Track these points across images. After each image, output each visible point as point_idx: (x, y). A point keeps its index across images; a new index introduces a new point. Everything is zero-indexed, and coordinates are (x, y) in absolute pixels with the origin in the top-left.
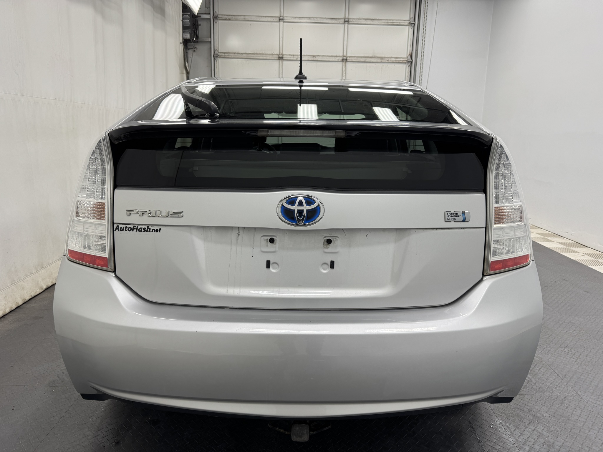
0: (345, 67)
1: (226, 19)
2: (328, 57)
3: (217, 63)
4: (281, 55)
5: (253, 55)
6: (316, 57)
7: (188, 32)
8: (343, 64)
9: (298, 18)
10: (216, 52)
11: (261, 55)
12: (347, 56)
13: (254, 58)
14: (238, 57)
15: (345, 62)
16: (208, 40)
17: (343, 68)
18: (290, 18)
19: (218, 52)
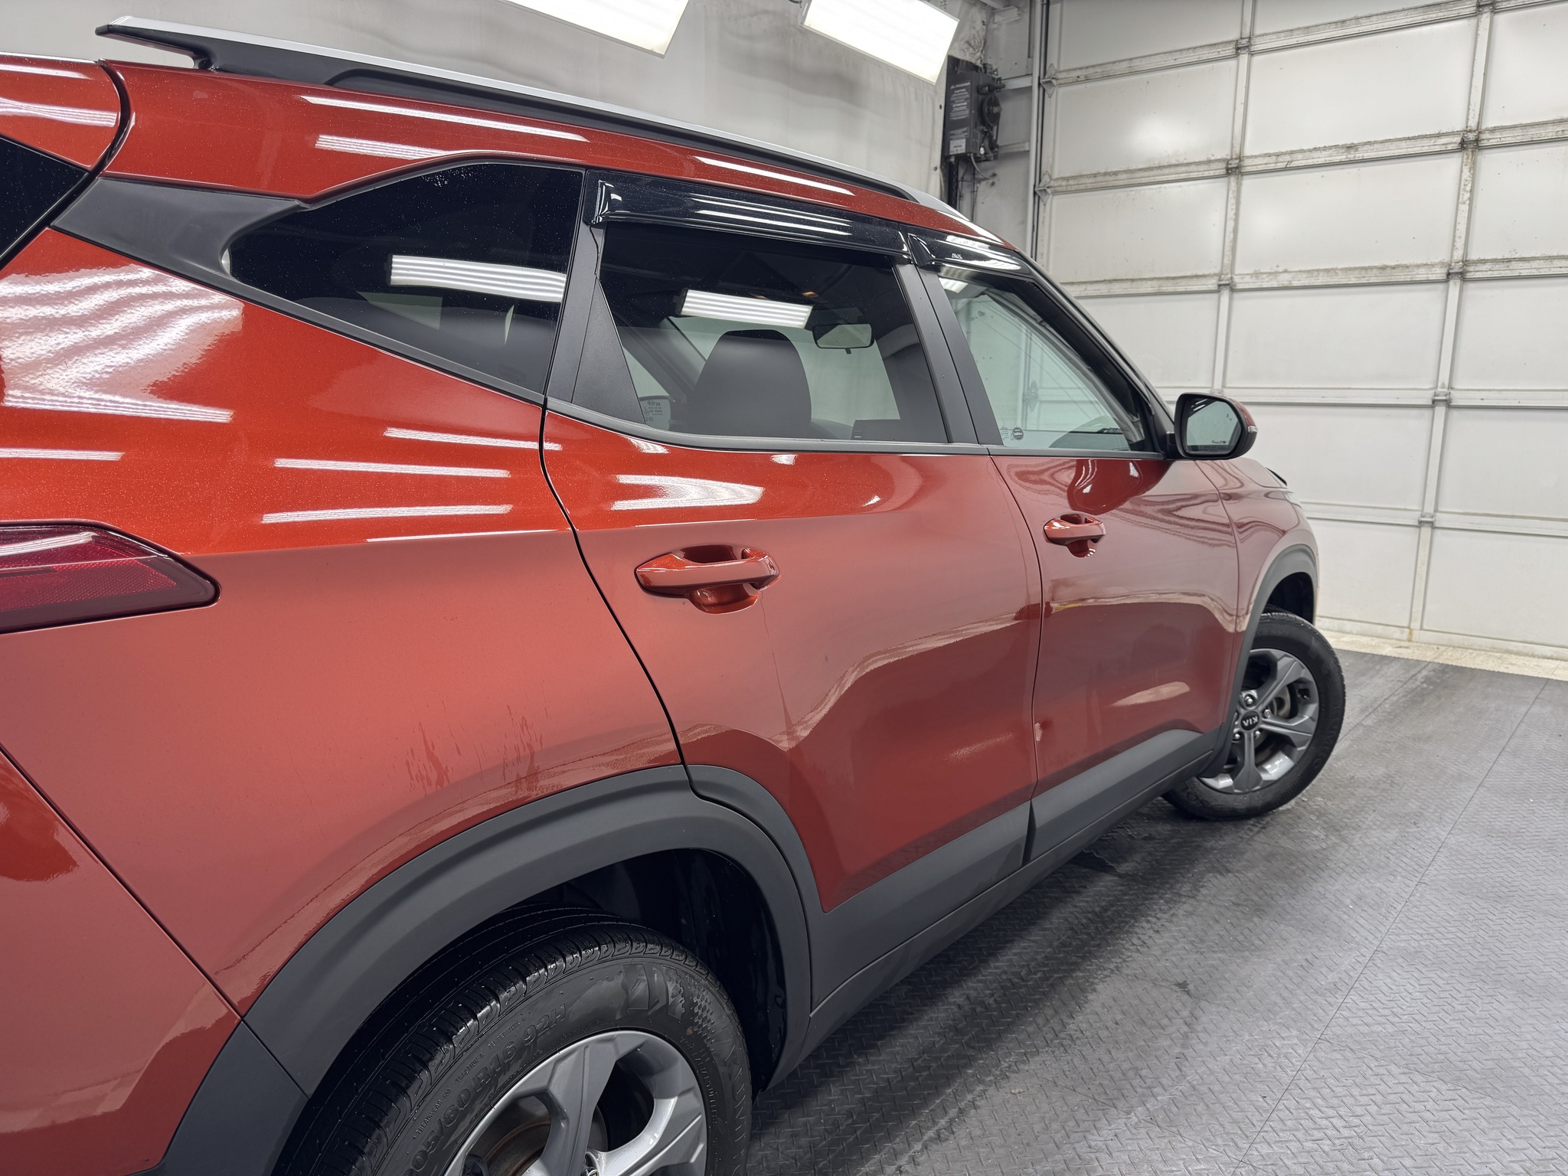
0: (1473, 168)
1: (1077, 81)
2: (1403, 144)
3: (1044, 212)
4: (1236, 159)
5: (1146, 174)
6: (1357, 150)
7: (963, 135)
8: (1465, 157)
9: (1300, 32)
10: (1045, 179)
11: (1172, 170)
12: (1483, 127)
13: (1152, 179)
14: (1104, 184)
15: (1472, 151)
16: (1022, 150)
17: (1462, 171)
18: (1274, 36)
19: (1051, 179)
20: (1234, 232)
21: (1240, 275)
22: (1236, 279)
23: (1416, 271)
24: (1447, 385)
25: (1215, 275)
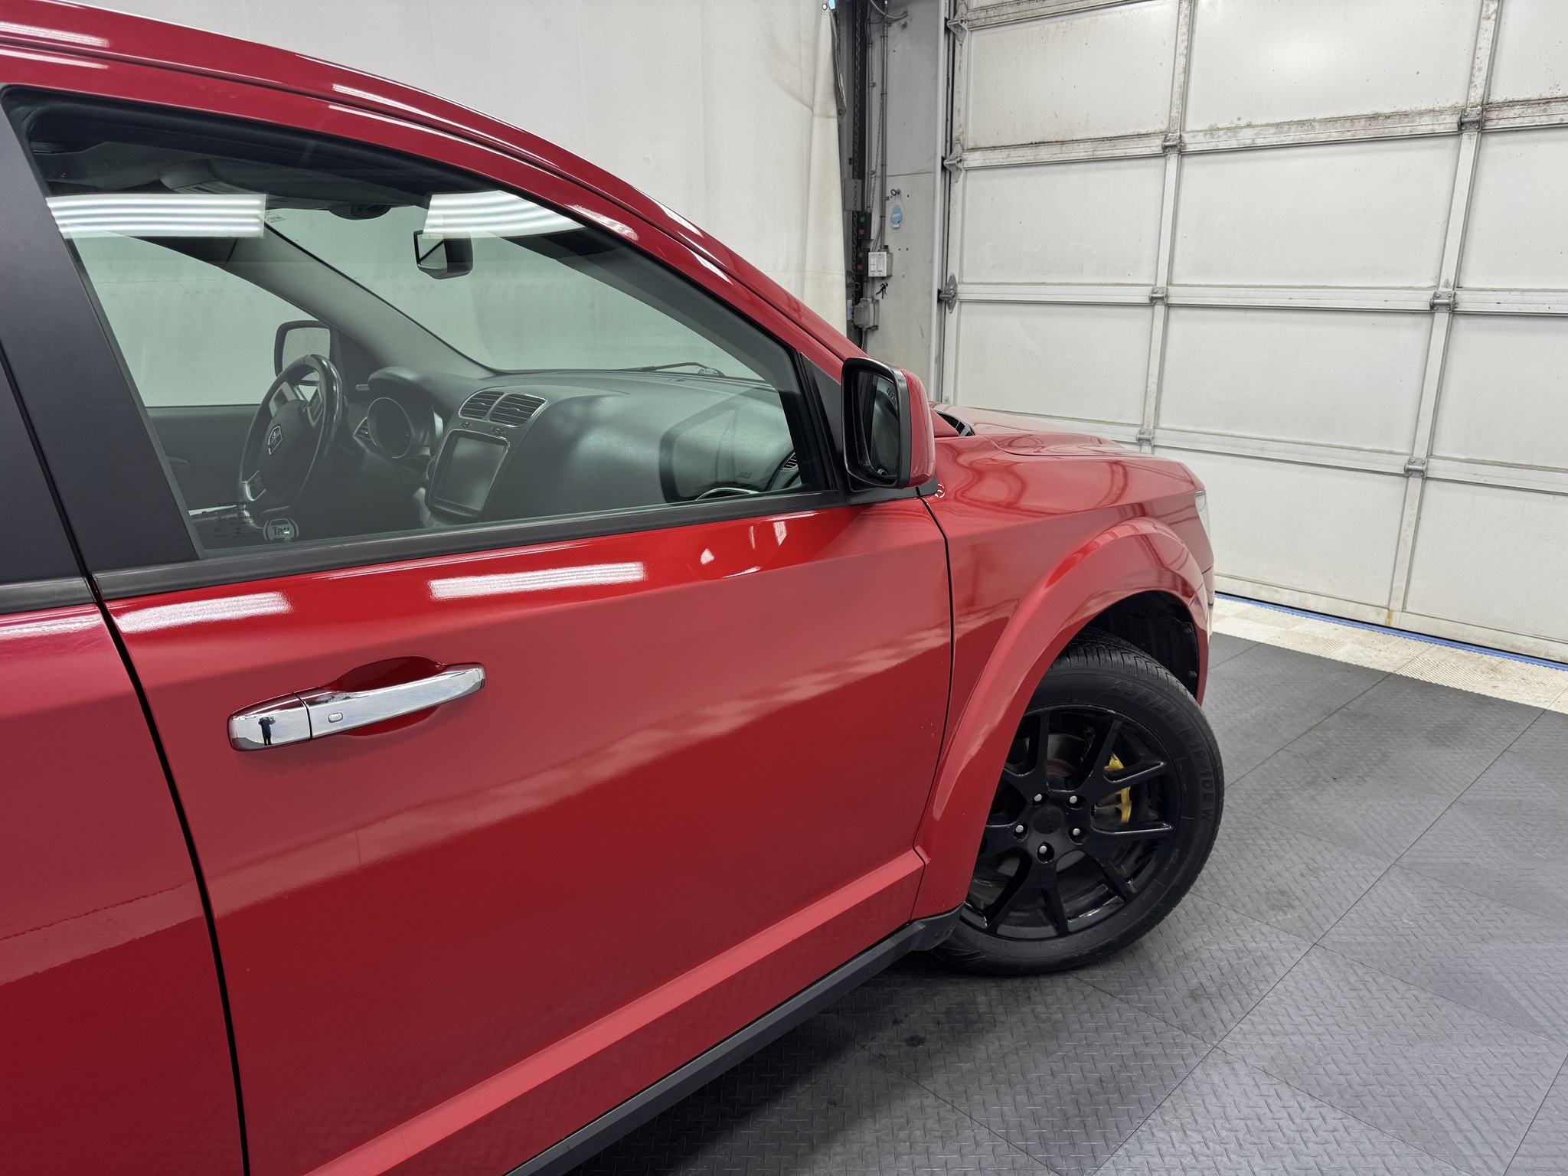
19: (968, 10)
20: (1185, 72)
21: (1192, 131)
22: (1186, 138)
23: (1417, 121)
24: (1453, 284)
25: (1161, 132)
